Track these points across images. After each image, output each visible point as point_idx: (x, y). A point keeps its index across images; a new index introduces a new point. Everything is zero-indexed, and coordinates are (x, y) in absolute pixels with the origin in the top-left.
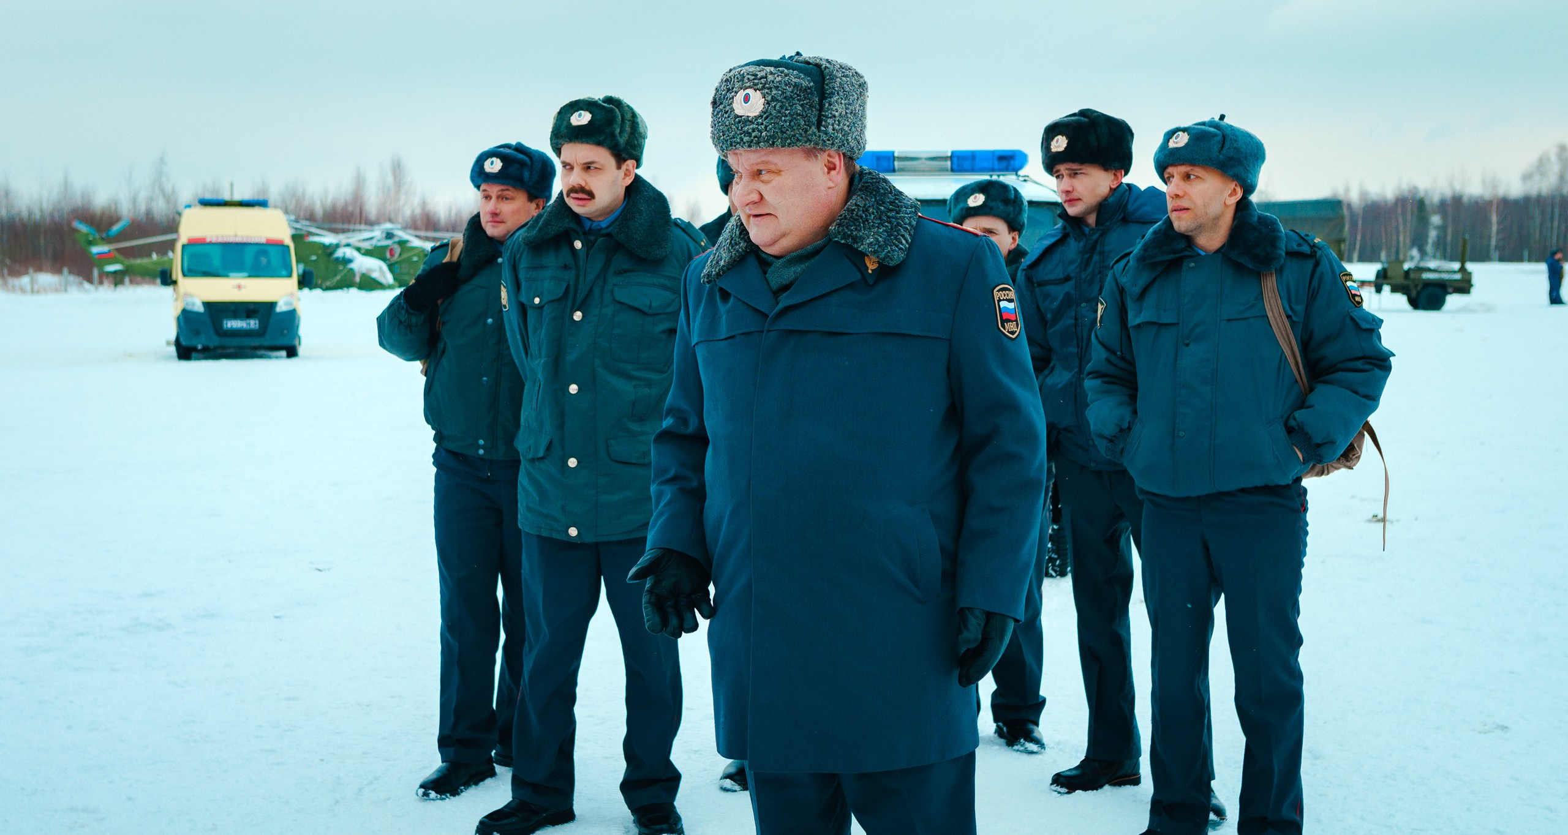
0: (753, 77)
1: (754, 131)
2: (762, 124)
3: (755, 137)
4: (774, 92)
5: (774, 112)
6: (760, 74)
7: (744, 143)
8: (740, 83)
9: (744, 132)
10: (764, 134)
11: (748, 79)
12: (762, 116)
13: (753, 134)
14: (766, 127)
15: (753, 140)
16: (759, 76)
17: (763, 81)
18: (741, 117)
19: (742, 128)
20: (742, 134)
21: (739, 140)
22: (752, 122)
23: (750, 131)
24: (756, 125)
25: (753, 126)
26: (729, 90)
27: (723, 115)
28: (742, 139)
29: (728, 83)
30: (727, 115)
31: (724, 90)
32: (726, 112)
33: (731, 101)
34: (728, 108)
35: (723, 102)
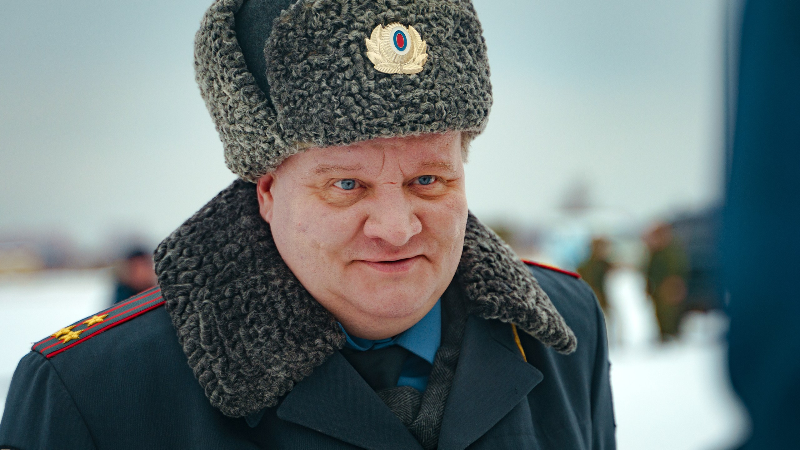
1: (422, 101)
2: (433, 87)
3: (427, 112)
4: (435, 28)
5: (444, 64)
7: (403, 125)
8: (369, 12)
9: (402, 104)
10: (440, 104)
12: (428, 72)
13: (423, 106)
15: (420, 118)
18: (388, 76)
19: (397, 96)
20: (398, 108)
21: (391, 120)
22: (413, 83)
23: (418, 101)
24: (425, 89)
25: (419, 92)
26: (338, 26)
27: (332, 75)
28: (398, 118)
29: (332, 14)
30: (348, 74)
31: (323, 28)
32: (342, 69)
33: (353, 47)
34: (346, 61)
35: (324, 51)
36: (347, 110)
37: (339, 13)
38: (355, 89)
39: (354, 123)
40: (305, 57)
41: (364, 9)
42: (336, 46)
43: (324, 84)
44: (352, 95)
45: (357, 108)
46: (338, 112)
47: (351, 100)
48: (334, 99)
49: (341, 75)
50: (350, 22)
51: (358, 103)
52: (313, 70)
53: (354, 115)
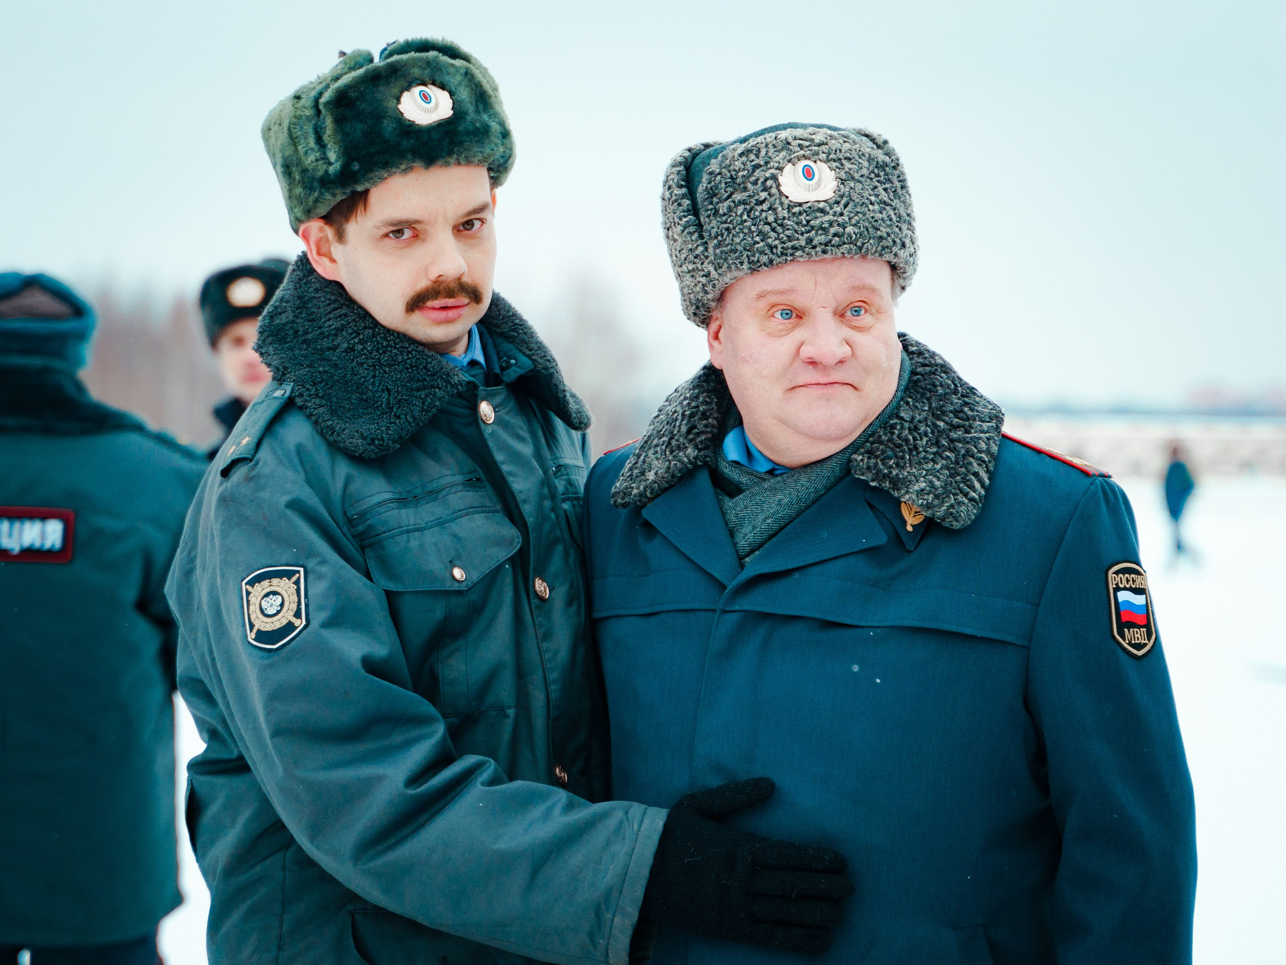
0: (807, 143)
1: (831, 225)
2: (842, 214)
3: (835, 235)
4: (847, 165)
5: (855, 197)
6: (818, 138)
7: (814, 247)
8: (784, 153)
9: (813, 228)
10: (849, 229)
11: (800, 145)
12: (838, 202)
13: (832, 230)
14: (850, 219)
15: (830, 241)
16: (817, 141)
17: (824, 148)
18: (800, 205)
19: (808, 222)
21: (803, 243)
22: (822, 211)
23: (826, 225)
25: (827, 218)
26: (757, 166)
27: (751, 209)
28: (809, 241)
29: (752, 157)
30: (765, 206)
31: (744, 169)
32: (762, 202)
33: (769, 183)
34: (763, 195)
35: (745, 189)
36: (764, 236)
37: (757, 156)
38: (771, 219)
39: (771, 248)
40: (729, 197)
41: (779, 151)
42: (755, 183)
43: (745, 217)
44: (769, 224)
45: (773, 234)
46: (757, 239)
47: (767, 228)
48: (753, 228)
49: (759, 208)
50: (767, 163)
51: (773, 230)
52: (736, 206)
53: (770, 241)
